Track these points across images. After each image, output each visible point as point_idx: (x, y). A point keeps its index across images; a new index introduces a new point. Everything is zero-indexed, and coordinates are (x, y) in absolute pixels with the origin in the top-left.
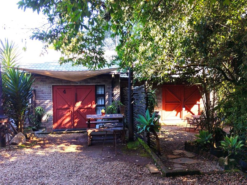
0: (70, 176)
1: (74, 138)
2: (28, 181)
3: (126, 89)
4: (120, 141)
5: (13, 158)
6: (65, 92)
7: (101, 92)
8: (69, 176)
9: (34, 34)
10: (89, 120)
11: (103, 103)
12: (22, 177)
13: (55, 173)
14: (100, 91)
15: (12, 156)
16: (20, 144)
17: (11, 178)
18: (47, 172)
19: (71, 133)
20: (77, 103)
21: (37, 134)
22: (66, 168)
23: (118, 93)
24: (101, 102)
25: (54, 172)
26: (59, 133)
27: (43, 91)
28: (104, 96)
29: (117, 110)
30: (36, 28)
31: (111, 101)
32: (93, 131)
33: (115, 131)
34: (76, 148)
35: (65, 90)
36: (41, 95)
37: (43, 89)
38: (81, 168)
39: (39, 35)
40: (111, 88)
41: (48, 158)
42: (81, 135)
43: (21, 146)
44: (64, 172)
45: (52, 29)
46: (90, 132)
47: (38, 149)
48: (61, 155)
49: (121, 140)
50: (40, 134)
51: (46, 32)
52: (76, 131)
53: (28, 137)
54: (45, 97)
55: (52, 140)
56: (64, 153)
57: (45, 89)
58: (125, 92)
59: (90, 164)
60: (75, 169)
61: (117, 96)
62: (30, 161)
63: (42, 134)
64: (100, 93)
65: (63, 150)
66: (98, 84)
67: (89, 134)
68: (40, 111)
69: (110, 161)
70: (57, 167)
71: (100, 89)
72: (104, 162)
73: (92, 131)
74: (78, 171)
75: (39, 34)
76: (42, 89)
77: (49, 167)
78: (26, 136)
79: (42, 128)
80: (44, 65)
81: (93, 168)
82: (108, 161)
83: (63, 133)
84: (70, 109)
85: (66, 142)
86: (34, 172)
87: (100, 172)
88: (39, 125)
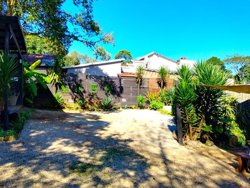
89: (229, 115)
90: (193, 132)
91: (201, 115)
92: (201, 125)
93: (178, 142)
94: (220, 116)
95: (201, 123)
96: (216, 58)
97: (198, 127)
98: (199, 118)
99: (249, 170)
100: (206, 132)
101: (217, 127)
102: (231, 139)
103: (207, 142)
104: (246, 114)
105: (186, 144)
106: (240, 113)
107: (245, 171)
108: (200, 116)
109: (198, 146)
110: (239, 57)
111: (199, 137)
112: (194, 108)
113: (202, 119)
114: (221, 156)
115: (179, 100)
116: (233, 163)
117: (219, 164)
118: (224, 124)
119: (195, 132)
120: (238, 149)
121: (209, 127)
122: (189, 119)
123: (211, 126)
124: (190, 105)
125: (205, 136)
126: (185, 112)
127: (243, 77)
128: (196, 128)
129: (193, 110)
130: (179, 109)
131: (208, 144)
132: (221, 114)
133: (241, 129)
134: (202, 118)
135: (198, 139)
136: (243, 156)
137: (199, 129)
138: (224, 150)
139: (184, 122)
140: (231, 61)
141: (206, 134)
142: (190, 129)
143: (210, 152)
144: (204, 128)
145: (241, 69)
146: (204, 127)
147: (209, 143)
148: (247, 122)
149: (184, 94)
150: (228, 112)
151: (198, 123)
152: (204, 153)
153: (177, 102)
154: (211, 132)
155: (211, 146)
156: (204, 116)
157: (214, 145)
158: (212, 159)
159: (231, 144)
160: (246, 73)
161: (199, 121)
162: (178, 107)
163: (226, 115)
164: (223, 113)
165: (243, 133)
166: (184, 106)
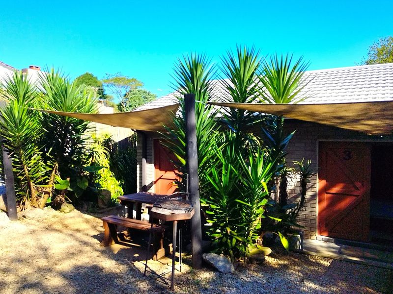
89: (99, 160)
90: (38, 193)
91: (53, 164)
92: (52, 179)
93: (8, 216)
94: (85, 163)
95: (52, 177)
96: (92, 76)
97: (47, 183)
98: (49, 169)
99: (119, 239)
100: (61, 191)
101: (79, 180)
102: (101, 197)
103: (63, 207)
104: (124, 158)
105: (24, 217)
106: (117, 157)
107: (113, 242)
108: (51, 164)
109: (46, 216)
110: (122, 79)
111: (50, 201)
112: (39, 151)
113: (53, 170)
114: (84, 226)
115: (7, 138)
116: (98, 233)
117: (77, 239)
118: (91, 174)
119: (42, 193)
120: (110, 210)
121: (65, 182)
122: (29, 171)
123: (68, 179)
124: (32, 147)
125: (60, 198)
126: (20, 159)
127: (128, 106)
128: (44, 186)
129: (36, 155)
130: (9, 154)
131: (65, 209)
132: (88, 159)
133: (118, 179)
134: (53, 168)
135: (47, 205)
136: (111, 221)
137: (49, 188)
138: (90, 215)
139: (20, 177)
140: (113, 82)
141: (61, 194)
142: (32, 189)
143: (66, 222)
144: (58, 185)
145: (126, 95)
146: (58, 183)
147: (67, 207)
148: (126, 169)
149: (16, 127)
150: (97, 156)
151: (47, 177)
152: (56, 226)
153: (5, 142)
154: (69, 189)
155: (70, 211)
156: (57, 165)
157: (75, 210)
158: (66, 234)
159: (100, 204)
160: (130, 101)
161: (48, 174)
162: (5, 151)
163: (93, 161)
164: (90, 157)
165: (120, 185)
166: (18, 148)
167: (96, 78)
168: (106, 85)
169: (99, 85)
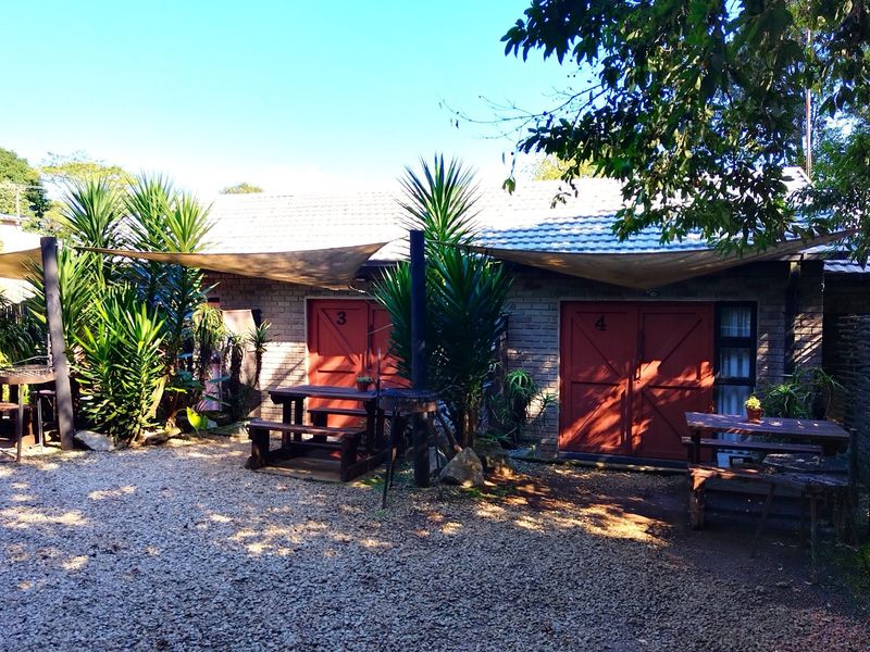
0: (636, 626)
1: (635, 491)
2: (502, 608)
3: (852, 320)
4: (828, 530)
5: (452, 524)
6: (601, 325)
7: (740, 331)
8: (634, 623)
9: (534, 135)
10: (697, 433)
11: (746, 373)
12: (483, 592)
13: (582, 603)
14: (737, 327)
15: (448, 518)
16: (467, 485)
17: (451, 585)
18: (556, 591)
19: (626, 470)
20: (643, 367)
21: (513, 458)
22: (618, 591)
23: (815, 335)
24: (736, 368)
25: (579, 596)
26: (582, 466)
27: (529, 319)
28: (750, 345)
29: (810, 404)
30: (545, 114)
31: (781, 366)
32: (712, 477)
33: (809, 487)
34: (645, 528)
35: (602, 319)
36: (524, 331)
37: (532, 312)
38: (674, 606)
39: (548, 135)
40: (782, 315)
41: (556, 545)
42: (660, 483)
43: (471, 492)
44: (615, 605)
45: (593, 111)
46: (703, 479)
47: (520, 510)
48: (598, 545)
49: (831, 525)
50: (523, 460)
51: (570, 122)
52: (643, 465)
53: (489, 465)
54: (537, 338)
55: (561, 487)
56: (607, 538)
57: (537, 313)
58: (846, 334)
59: (709, 598)
60: (653, 602)
61: (808, 349)
62: (500, 546)
63: (529, 461)
64: (735, 334)
65: (603, 527)
66: (730, 299)
67: (696, 484)
68: (522, 385)
69: (791, 604)
70: (589, 581)
71: (735, 318)
72: (764, 601)
73: (707, 473)
74: (664, 613)
75: (548, 131)
76: (527, 313)
77: (560, 575)
78: (484, 463)
79: (528, 442)
80: (536, 233)
81: (719, 614)
82: (779, 601)
83: (597, 467)
84: (618, 385)
85: (610, 502)
86: (516, 585)
87: (752, 637)
88: (518, 431)
96: (13, 156)
110: (87, 165)
167: (25, 161)
168: (49, 178)
169: (31, 177)
